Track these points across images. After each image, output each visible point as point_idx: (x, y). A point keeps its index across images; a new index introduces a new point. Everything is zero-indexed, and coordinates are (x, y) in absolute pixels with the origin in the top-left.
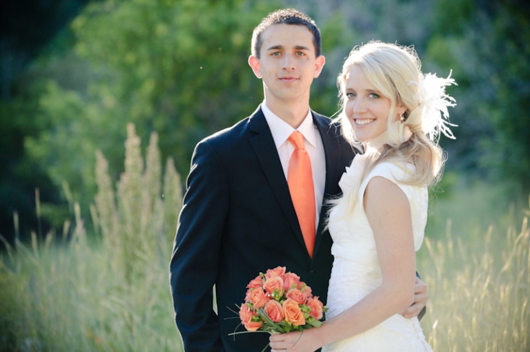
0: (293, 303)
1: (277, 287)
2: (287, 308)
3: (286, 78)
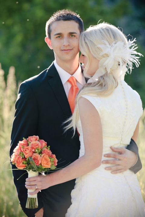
2: (44, 158)
3: (65, 50)
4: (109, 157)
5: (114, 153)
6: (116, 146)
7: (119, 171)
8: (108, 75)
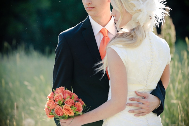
0: (67, 107)
1: (60, 98)
2: (65, 109)
4: (134, 101)
5: (138, 97)
6: (140, 91)
7: (142, 114)
8: (139, 29)
